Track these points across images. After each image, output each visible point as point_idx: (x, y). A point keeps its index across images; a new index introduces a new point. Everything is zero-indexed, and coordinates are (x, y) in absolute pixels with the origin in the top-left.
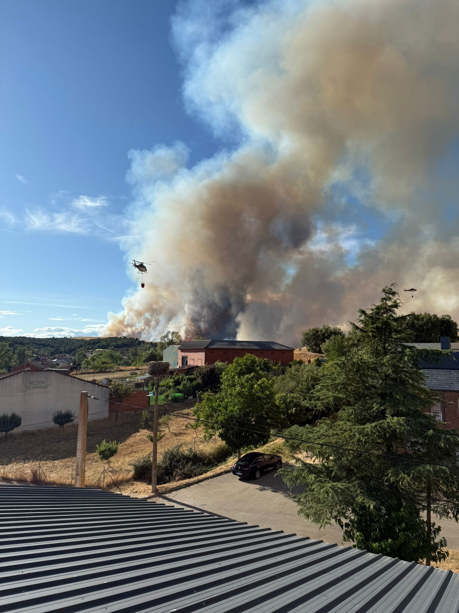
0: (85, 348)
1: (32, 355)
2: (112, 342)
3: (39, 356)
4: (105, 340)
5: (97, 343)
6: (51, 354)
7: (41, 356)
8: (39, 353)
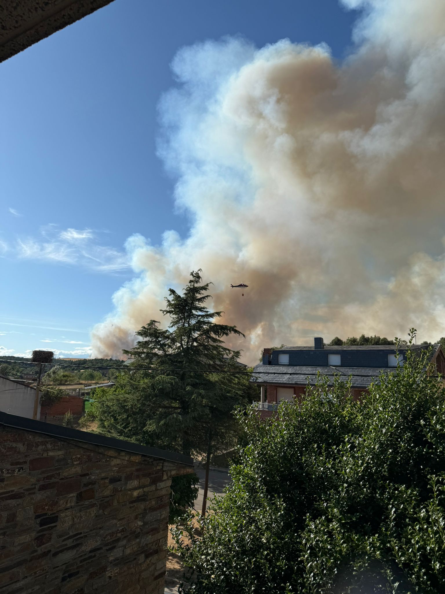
0: (71, 369)
1: (16, 374)
2: (97, 363)
3: (23, 375)
4: (91, 361)
5: (82, 364)
6: (35, 374)
7: (25, 374)
8: (24, 372)
